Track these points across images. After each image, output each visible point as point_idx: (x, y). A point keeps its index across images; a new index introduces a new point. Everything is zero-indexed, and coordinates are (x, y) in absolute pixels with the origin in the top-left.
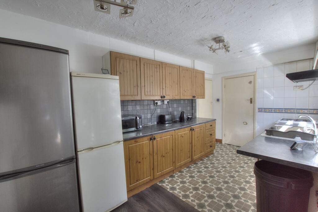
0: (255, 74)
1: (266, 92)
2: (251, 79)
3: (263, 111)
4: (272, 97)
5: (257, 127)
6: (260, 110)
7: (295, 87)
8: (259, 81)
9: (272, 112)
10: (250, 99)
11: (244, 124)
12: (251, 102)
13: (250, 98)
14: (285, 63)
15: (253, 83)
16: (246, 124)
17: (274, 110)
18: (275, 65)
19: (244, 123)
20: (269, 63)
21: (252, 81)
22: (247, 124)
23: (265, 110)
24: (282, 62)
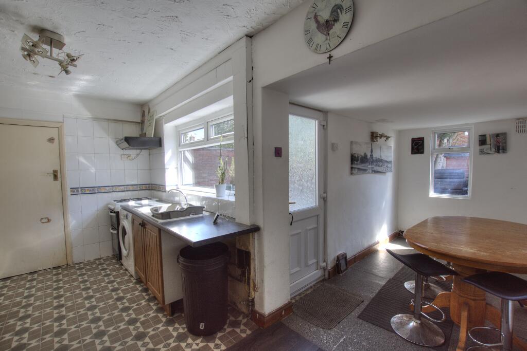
0: (61, 126)
1: (82, 160)
2: (53, 133)
3: (80, 192)
4: (94, 169)
5: (72, 222)
6: (75, 191)
7: (123, 156)
8: (68, 140)
9: (95, 193)
10: (52, 172)
11: (43, 223)
12: (55, 177)
13: (53, 169)
14: (108, 120)
15: (56, 141)
16: (46, 220)
17: (97, 190)
18: (95, 118)
19: (43, 221)
20: (86, 114)
21: (54, 137)
22: (49, 221)
23: (83, 191)
24: (105, 118)
